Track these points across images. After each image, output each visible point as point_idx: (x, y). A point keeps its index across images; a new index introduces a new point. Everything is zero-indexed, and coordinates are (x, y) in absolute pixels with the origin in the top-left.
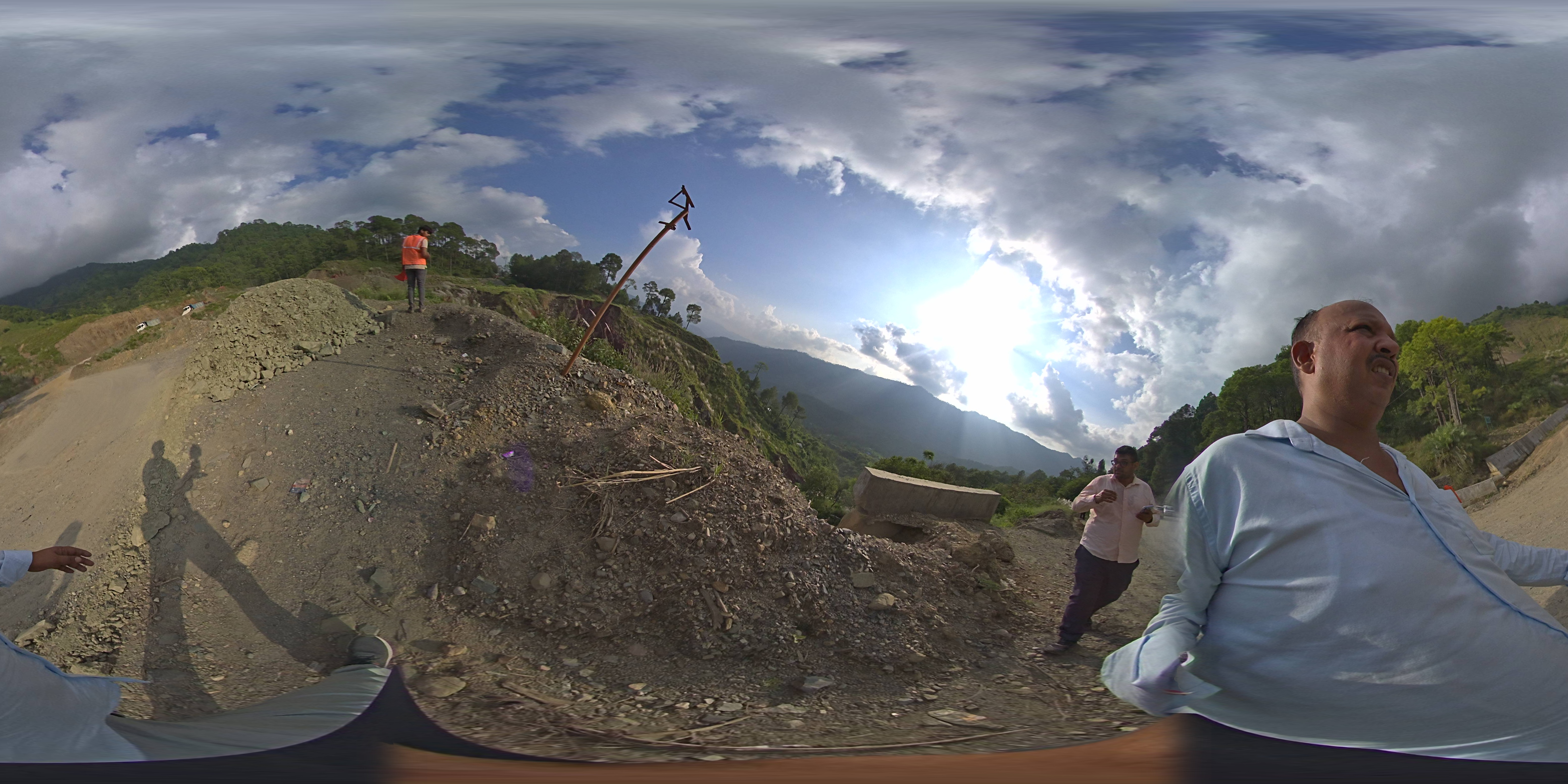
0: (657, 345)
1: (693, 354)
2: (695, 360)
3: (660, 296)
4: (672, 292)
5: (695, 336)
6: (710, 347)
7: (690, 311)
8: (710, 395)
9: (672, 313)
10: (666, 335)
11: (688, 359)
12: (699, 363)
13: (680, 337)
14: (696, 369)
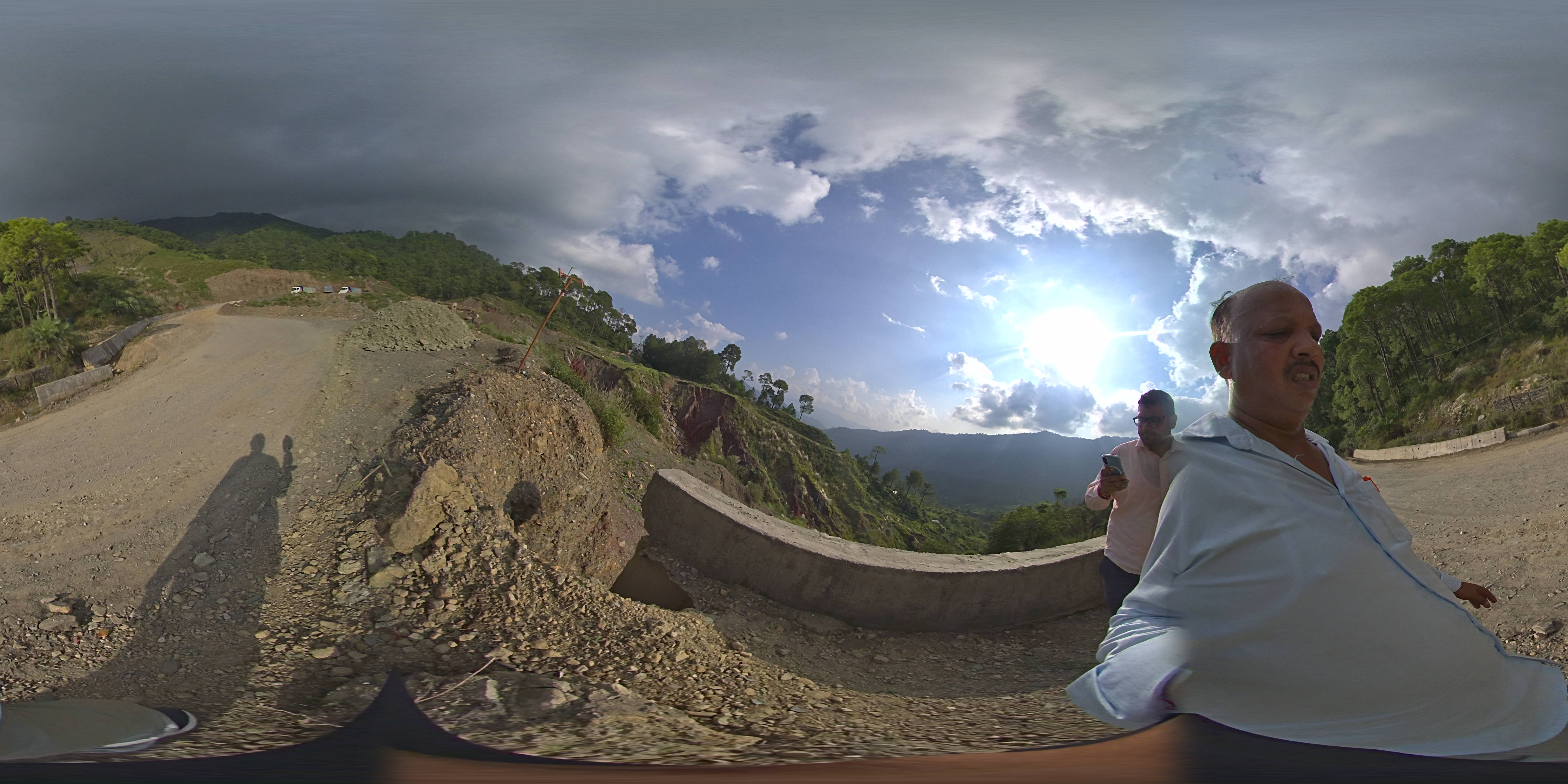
0: (772, 435)
1: (807, 444)
2: (809, 450)
3: (774, 388)
4: (784, 383)
5: (808, 427)
6: (824, 437)
7: (803, 402)
8: (827, 484)
9: (786, 403)
10: (779, 426)
11: (801, 451)
12: (813, 454)
13: (793, 428)
14: (810, 459)
